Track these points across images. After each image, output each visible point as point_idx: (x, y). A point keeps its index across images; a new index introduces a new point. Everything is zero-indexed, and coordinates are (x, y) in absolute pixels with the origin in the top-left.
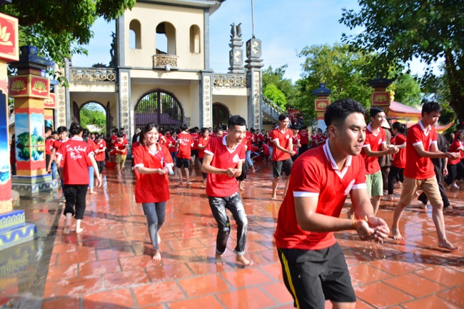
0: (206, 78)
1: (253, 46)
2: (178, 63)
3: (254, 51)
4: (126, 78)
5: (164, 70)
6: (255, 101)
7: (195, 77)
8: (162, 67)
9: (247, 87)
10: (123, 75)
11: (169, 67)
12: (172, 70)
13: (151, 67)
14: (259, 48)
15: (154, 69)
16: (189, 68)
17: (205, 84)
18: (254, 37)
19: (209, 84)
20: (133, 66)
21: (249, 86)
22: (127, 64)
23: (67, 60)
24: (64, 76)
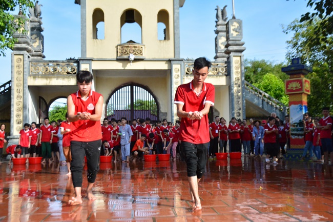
0: (176, 67)
1: (231, 28)
2: (143, 52)
3: (233, 34)
5: (128, 60)
6: (235, 89)
7: (164, 66)
8: (126, 57)
9: (226, 76)
11: (132, 57)
12: (136, 60)
13: (115, 57)
14: (239, 30)
15: (118, 60)
16: (157, 57)
17: (174, 73)
18: (234, 18)
19: (179, 73)
20: (95, 57)
21: (228, 74)
22: (88, 56)
23: (25, 52)
24: (22, 69)
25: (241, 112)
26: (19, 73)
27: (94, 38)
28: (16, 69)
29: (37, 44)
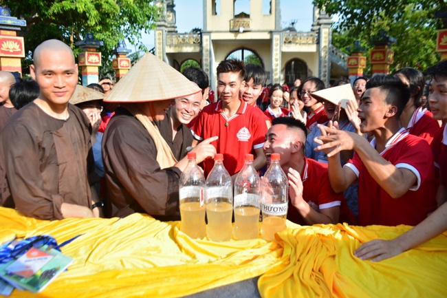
0: (276, 37)
2: (250, 25)
4: (207, 40)
5: (238, 32)
6: (323, 54)
7: (266, 36)
8: (236, 29)
10: (205, 38)
11: (242, 29)
12: (244, 32)
13: (229, 30)
15: (230, 31)
16: (261, 29)
19: (278, 42)
20: (214, 30)
21: (318, 43)
22: (209, 29)
23: (164, 28)
24: (161, 41)
25: (327, 73)
26: (159, 43)
27: (213, 14)
28: (157, 41)
29: (171, 18)
